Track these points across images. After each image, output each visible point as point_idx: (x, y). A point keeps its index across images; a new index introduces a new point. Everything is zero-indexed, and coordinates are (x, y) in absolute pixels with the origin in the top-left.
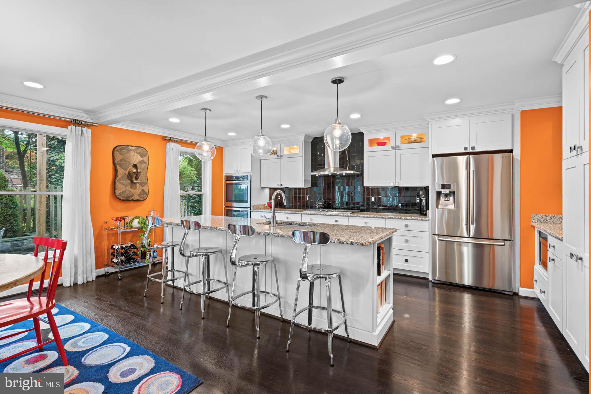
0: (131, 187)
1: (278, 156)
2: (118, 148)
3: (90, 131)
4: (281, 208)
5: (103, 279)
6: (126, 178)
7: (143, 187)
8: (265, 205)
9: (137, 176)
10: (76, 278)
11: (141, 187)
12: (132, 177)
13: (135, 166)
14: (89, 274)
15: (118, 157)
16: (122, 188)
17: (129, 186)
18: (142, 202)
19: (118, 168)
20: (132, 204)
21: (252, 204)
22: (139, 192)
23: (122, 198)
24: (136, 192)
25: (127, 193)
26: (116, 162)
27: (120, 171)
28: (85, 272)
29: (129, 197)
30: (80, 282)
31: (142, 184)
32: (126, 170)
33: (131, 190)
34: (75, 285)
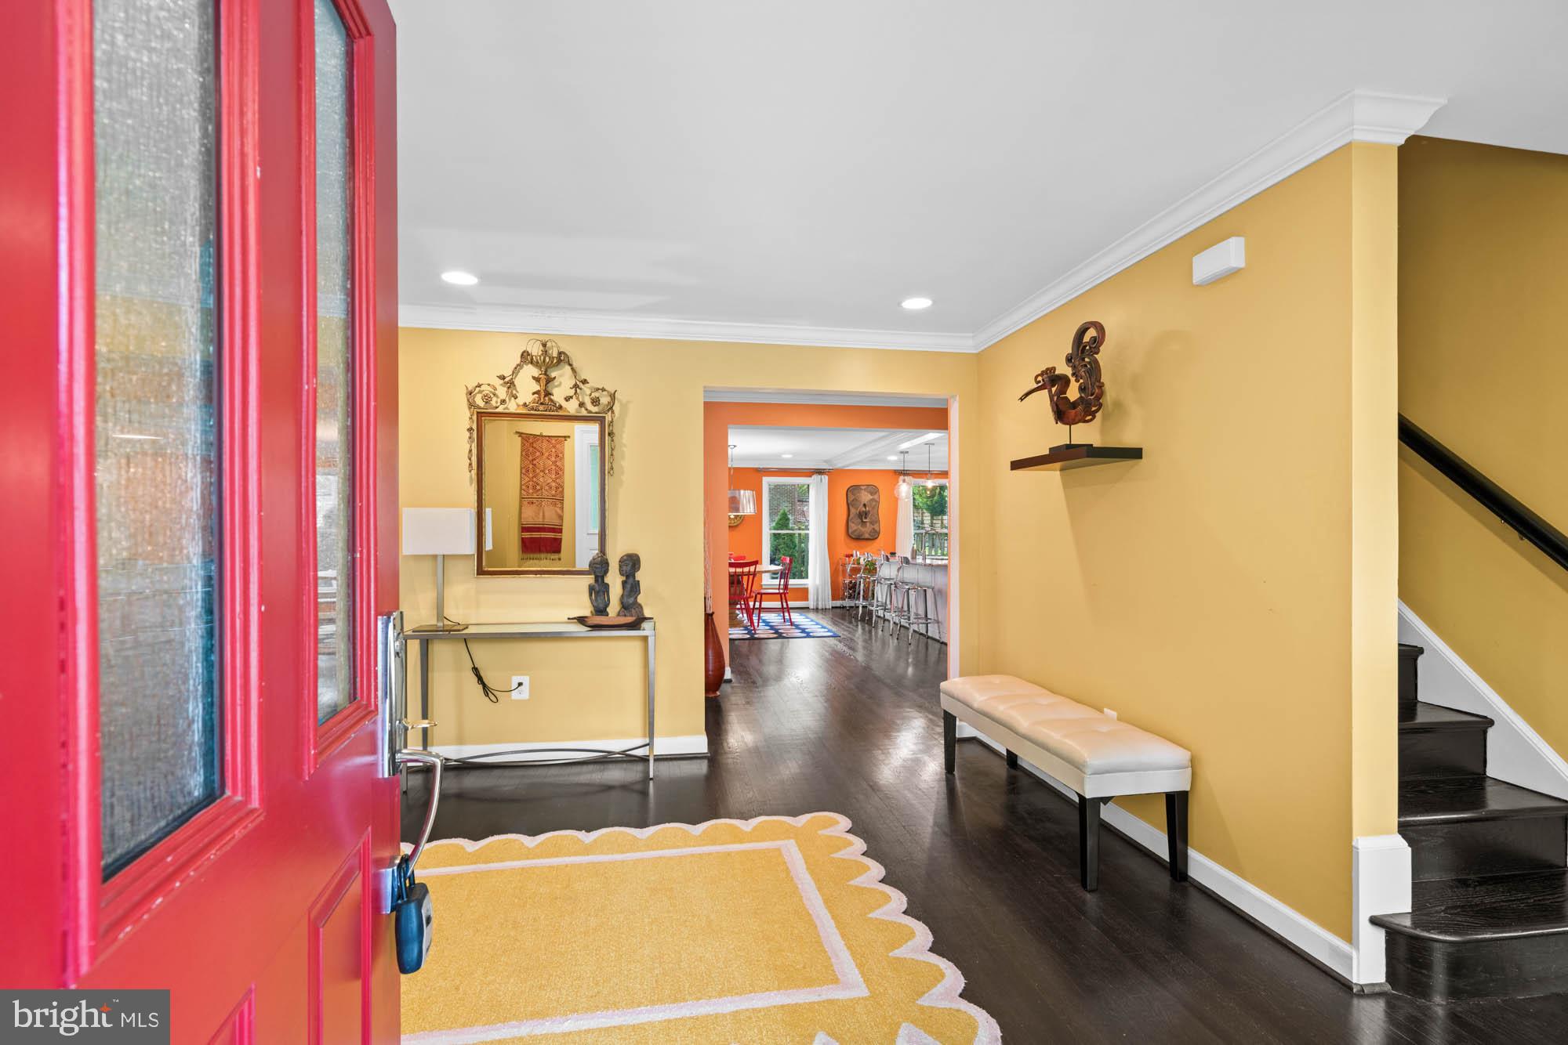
2: (851, 489)
3: (827, 477)
5: (838, 610)
6: (857, 517)
7: (873, 525)
9: (866, 514)
10: (817, 604)
11: (871, 525)
12: (862, 515)
13: (865, 505)
14: (827, 603)
15: (851, 498)
16: (853, 527)
17: (860, 525)
18: (873, 540)
19: (851, 507)
20: (864, 542)
22: (869, 531)
23: (854, 537)
24: (866, 531)
25: (858, 531)
26: (849, 501)
27: (853, 510)
28: (824, 600)
29: (860, 536)
30: (820, 607)
31: (872, 523)
32: (857, 509)
33: (861, 529)
34: (817, 609)
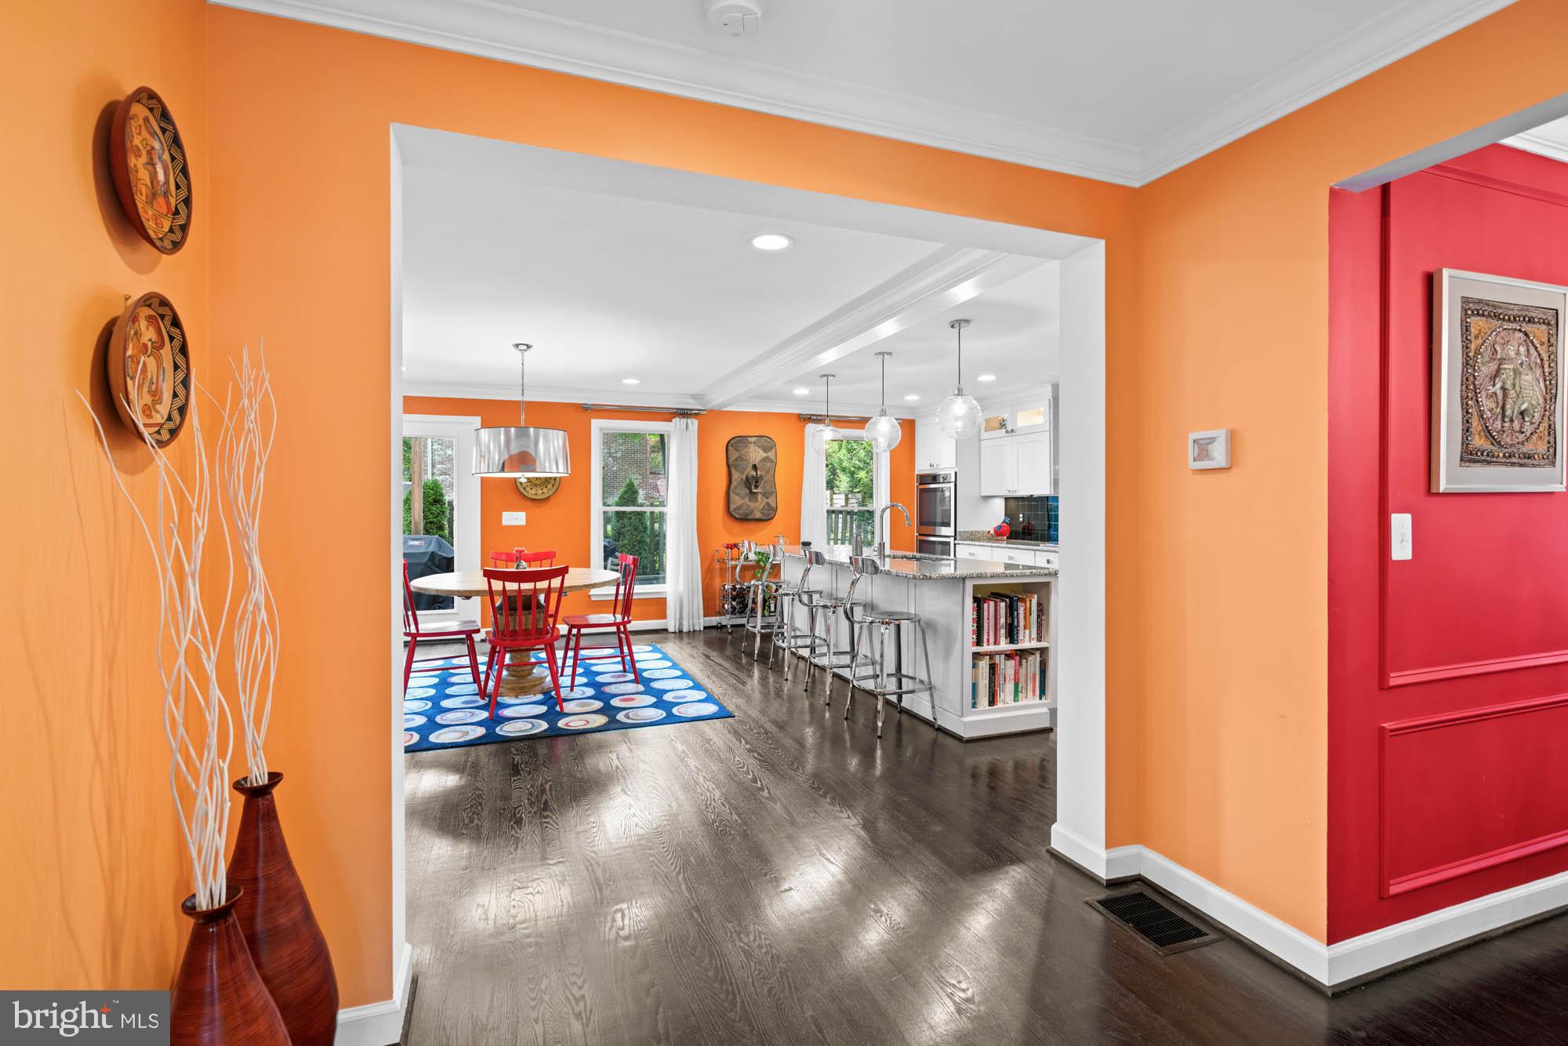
0: (749, 499)
1: (1007, 432)
2: (733, 441)
3: (696, 422)
4: (1031, 540)
5: (714, 633)
6: (743, 485)
7: (767, 498)
8: (989, 532)
9: (757, 482)
10: (681, 624)
11: (764, 498)
12: (751, 483)
13: (755, 467)
14: (696, 621)
15: (734, 455)
16: (737, 501)
17: (747, 498)
18: (767, 523)
19: (733, 471)
20: (753, 525)
21: (958, 530)
22: (761, 507)
23: (737, 516)
24: (757, 507)
25: (745, 507)
26: (731, 462)
27: (736, 475)
28: (691, 616)
29: (747, 515)
30: (685, 629)
31: (766, 495)
32: (742, 473)
33: (749, 503)
34: (681, 632)
